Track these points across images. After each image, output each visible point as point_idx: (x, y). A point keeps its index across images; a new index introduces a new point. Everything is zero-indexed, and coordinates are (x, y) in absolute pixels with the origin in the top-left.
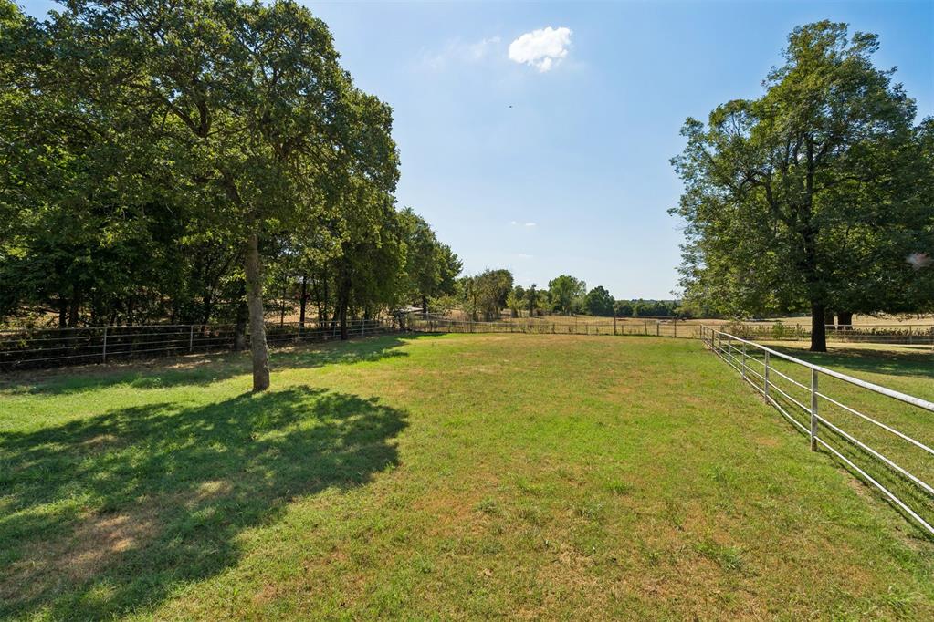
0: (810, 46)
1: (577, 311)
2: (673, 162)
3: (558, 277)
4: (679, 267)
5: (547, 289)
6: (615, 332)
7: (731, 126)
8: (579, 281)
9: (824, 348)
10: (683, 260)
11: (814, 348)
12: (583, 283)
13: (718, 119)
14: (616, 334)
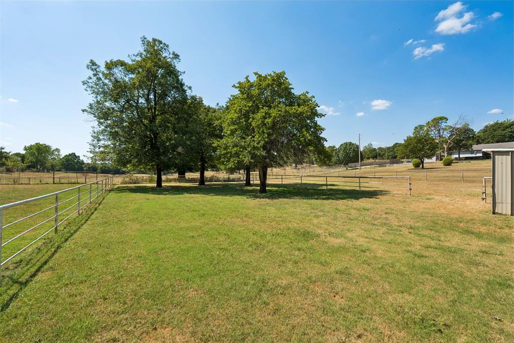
0: (154, 49)
1: (52, 169)
2: (84, 83)
3: (33, 143)
4: (90, 142)
5: (23, 152)
6: (54, 182)
7: (119, 73)
8: (53, 148)
9: (161, 186)
10: (92, 138)
11: (157, 186)
12: (57, 150)
13: (110, 66)
14: (54, 183)
